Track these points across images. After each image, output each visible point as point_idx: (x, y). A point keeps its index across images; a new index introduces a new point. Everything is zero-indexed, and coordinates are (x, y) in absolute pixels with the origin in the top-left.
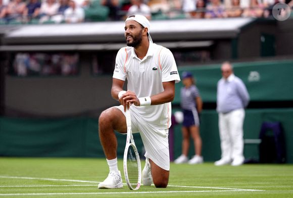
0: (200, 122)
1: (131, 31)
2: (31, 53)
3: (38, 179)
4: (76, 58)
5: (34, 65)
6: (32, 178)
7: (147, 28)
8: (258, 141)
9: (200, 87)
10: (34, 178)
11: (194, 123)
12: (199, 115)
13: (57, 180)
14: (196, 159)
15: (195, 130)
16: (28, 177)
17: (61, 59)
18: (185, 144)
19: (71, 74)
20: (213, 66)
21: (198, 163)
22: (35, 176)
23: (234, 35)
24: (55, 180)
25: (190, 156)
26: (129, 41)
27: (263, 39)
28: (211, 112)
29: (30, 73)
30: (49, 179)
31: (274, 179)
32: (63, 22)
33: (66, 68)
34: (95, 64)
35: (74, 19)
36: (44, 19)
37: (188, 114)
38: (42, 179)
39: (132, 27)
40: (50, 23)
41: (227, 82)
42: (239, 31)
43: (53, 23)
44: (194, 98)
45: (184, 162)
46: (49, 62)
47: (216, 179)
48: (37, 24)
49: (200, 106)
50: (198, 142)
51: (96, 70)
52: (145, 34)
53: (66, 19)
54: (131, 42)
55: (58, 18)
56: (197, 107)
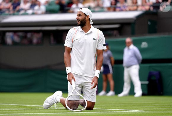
0: (113, 71)
1: (79, 18)
2: (15, 32)
3: (19, 105)
4: (41, 35)
5: (16, 39)
6: (15, 105)
7: (89, 16)
8: (147, 82)
9: (113, 51)
10: (16, 105)
11: (110, 72)
12: (113, 67)
13: (30, 105)
14: (111, 93)
15: (110, 76)
16: (13, 104)
17: (32, 35)
18: (104, 84)
19: (38, 44)
20: (121, 39)
21: (112, 95)
22: (17, 104)
23: (133, 21)
24: (29, 105)
25: (107, 91)
26: (78, 23)
27: (149, 23)
28: (119, 66)
29: (14, 43)
30: (25, 105)
31: (156, 105)
32: (33, 14)
33: (35, 41)
34: (52, 38)
35: (40, 12)
36: (22, 12)
37: (106, 67)
38: (21, 105)
39: (79, 15)
40: (26, 14)
41: (129, 49)
42: (135, 18)
43: (27, 14)
44: (109, 58)
45: (104, 95)
46: (25, 37)
47: (122, 105)
48: (18, 15)
49: (113, 62)
50: (112, 83)
51: (52, 42)
52: (87, 19)
53: (35, 12)
54: (79, 24)
55: (30, 12)
56: (111, 63)
